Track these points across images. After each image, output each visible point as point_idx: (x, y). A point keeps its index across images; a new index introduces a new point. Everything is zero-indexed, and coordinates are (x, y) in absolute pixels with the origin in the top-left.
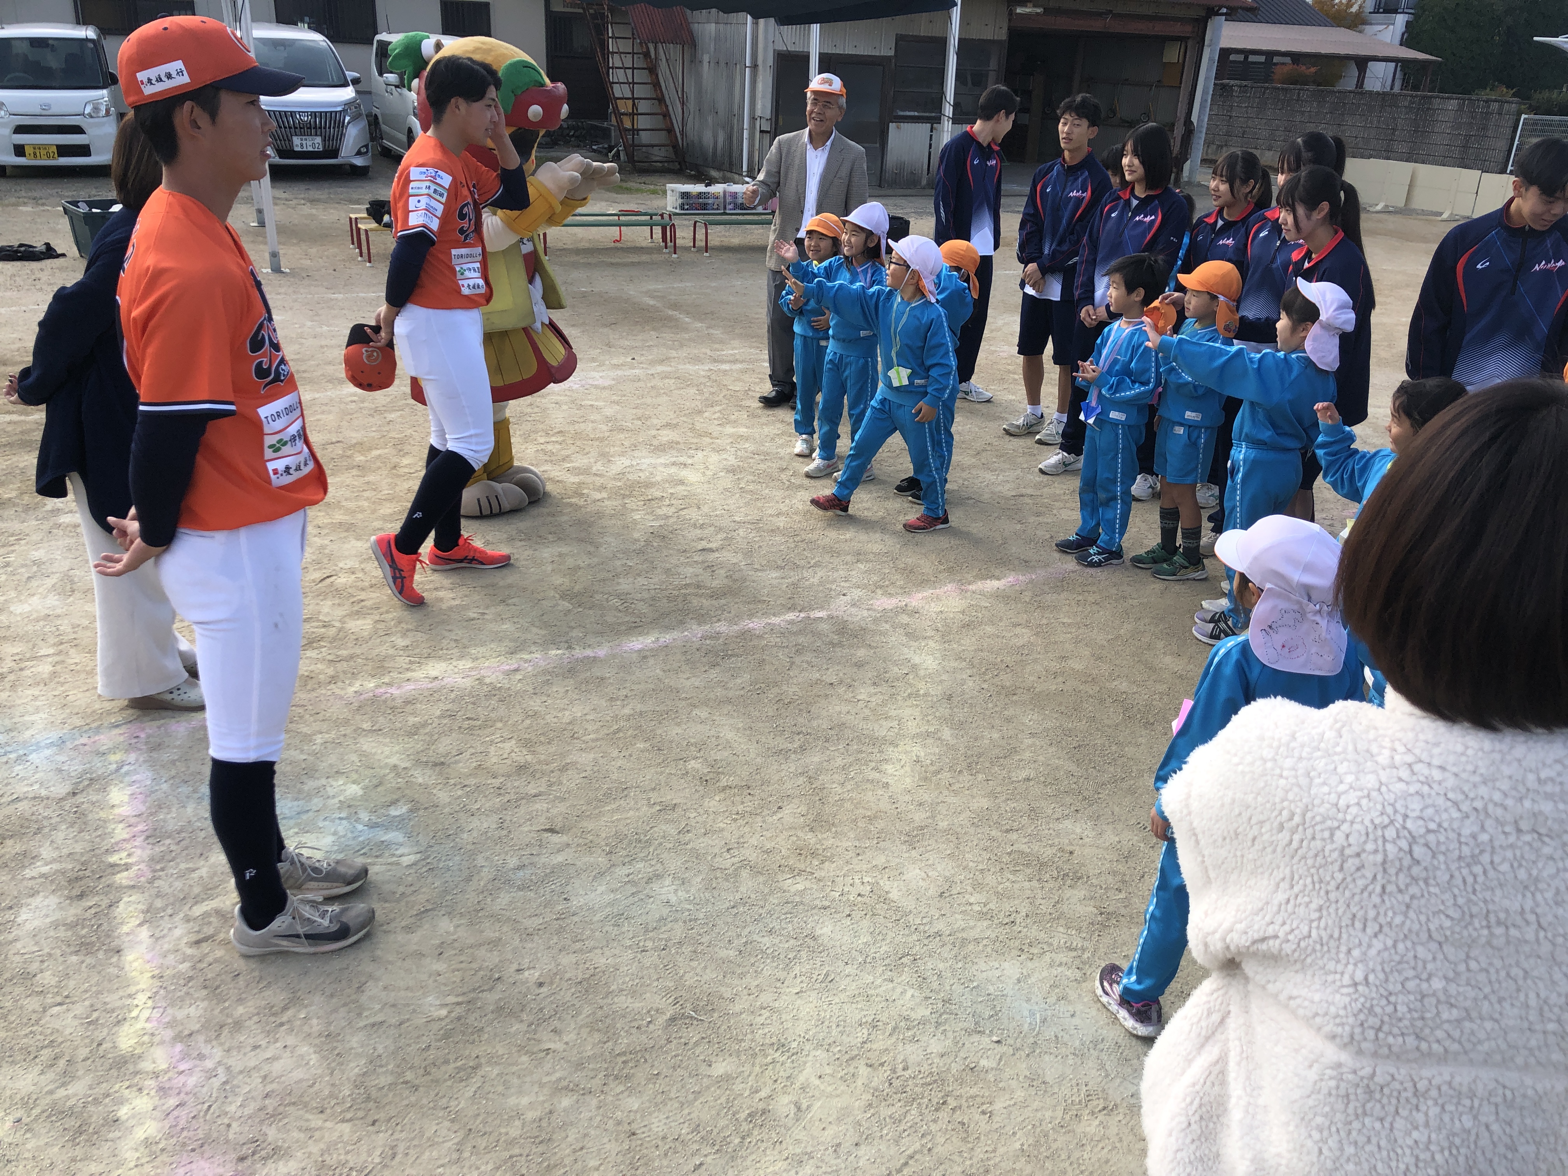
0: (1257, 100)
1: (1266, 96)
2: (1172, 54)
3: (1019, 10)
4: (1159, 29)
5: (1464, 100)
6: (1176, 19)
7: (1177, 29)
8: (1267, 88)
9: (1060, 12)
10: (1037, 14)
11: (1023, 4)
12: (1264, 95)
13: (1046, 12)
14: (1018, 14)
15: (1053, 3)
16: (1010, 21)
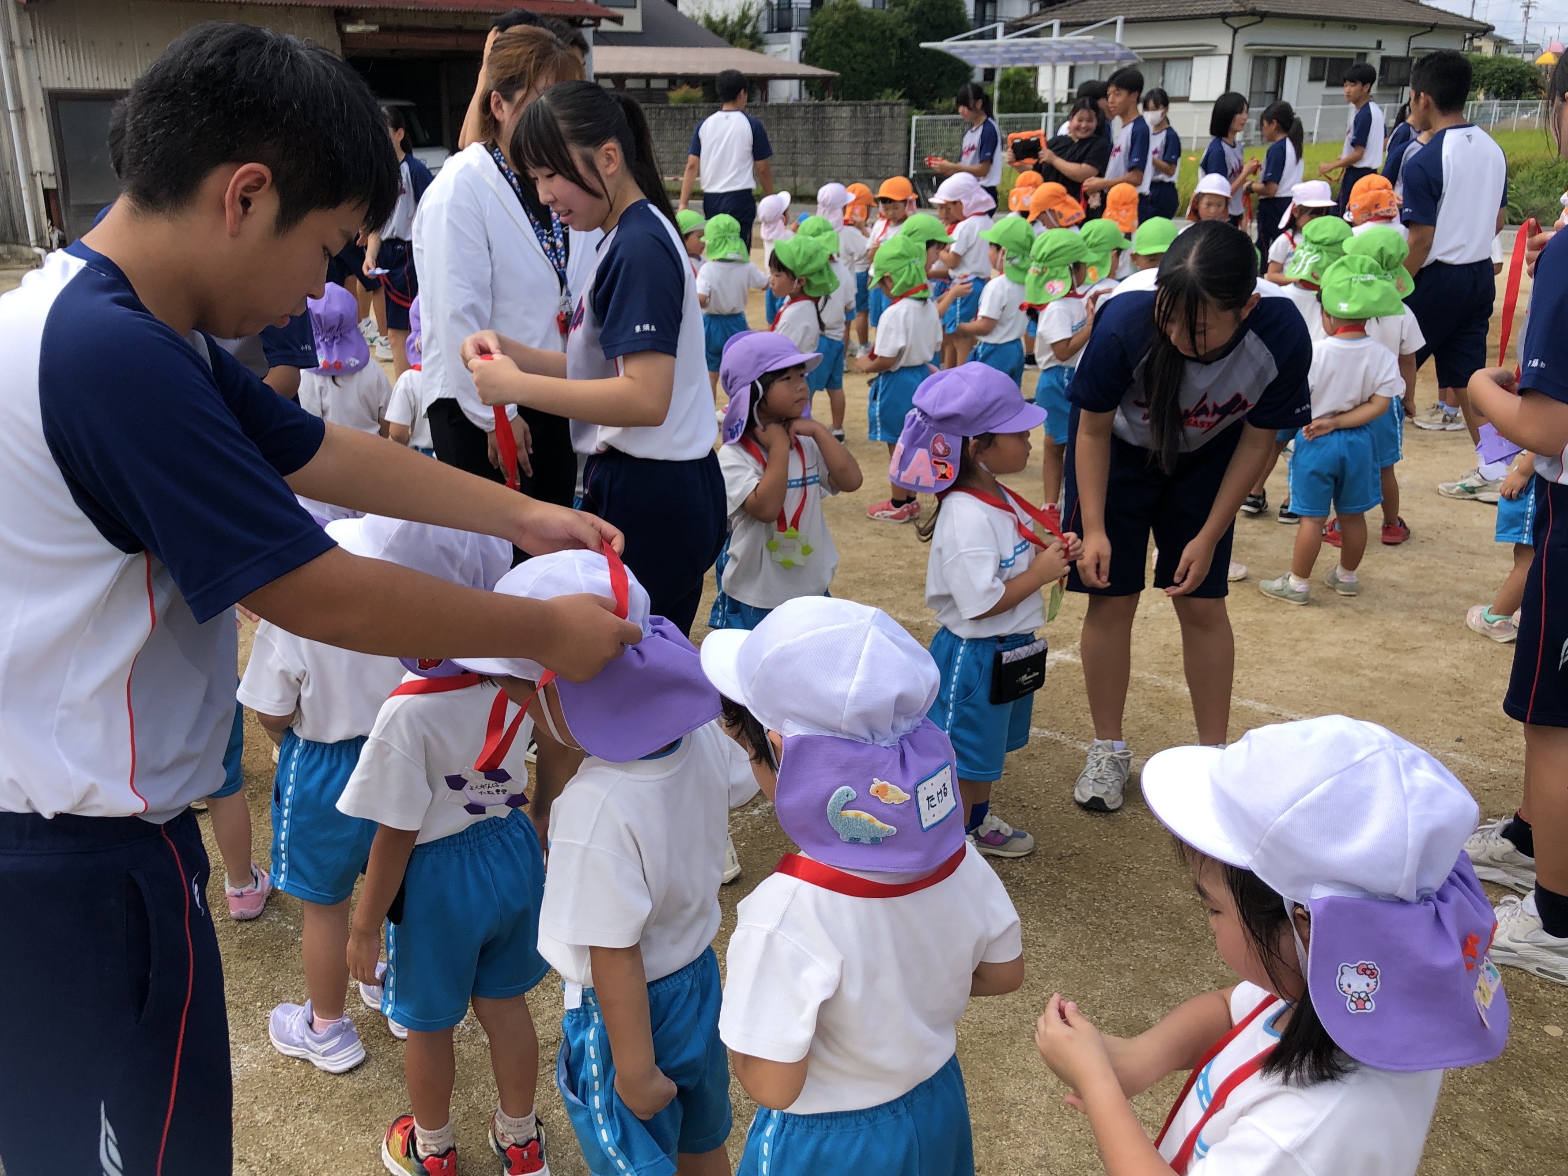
3: (349, 29)
5: (856, 106)
8: (661, 109)
9: (400, 29)
10: (372, 32)
11: (353, 21)
12: (659, 114)
13: (384, 29)
14: (350, 34)
15: (391, 21)
16: (343, 42)
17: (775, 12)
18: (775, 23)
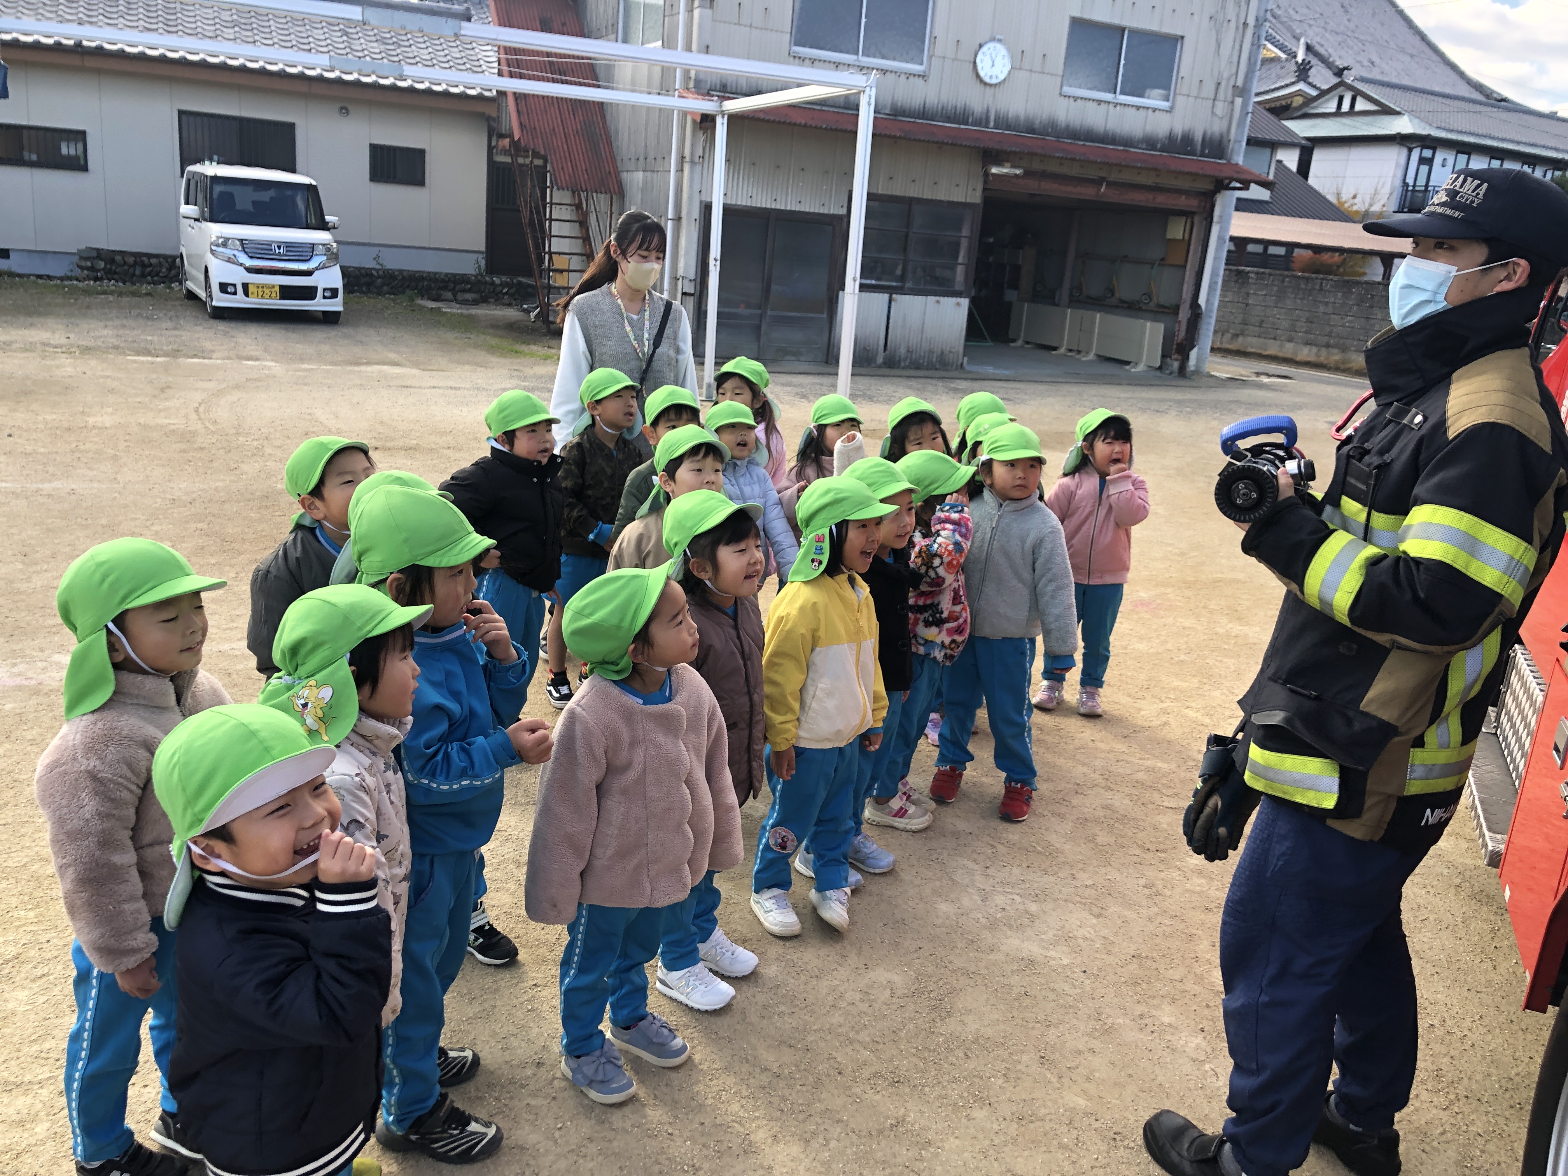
0: (1275, 289)
1: (1286, 284)
2: (1176, 230)
3: (994, 170)
4: (1162, 200)
6: (1179, 192)
7: (1182, 202)
8: (1287, 276)
9: (1044, 175)
10: (1016, 175)
11: (999, 164)
12: (1283, 281)
13: (1028, 174)
14: (994, 175)
15: (1036, 166)
16: (985, 182)
17: (1409, 193)
18: (1407, 204)
